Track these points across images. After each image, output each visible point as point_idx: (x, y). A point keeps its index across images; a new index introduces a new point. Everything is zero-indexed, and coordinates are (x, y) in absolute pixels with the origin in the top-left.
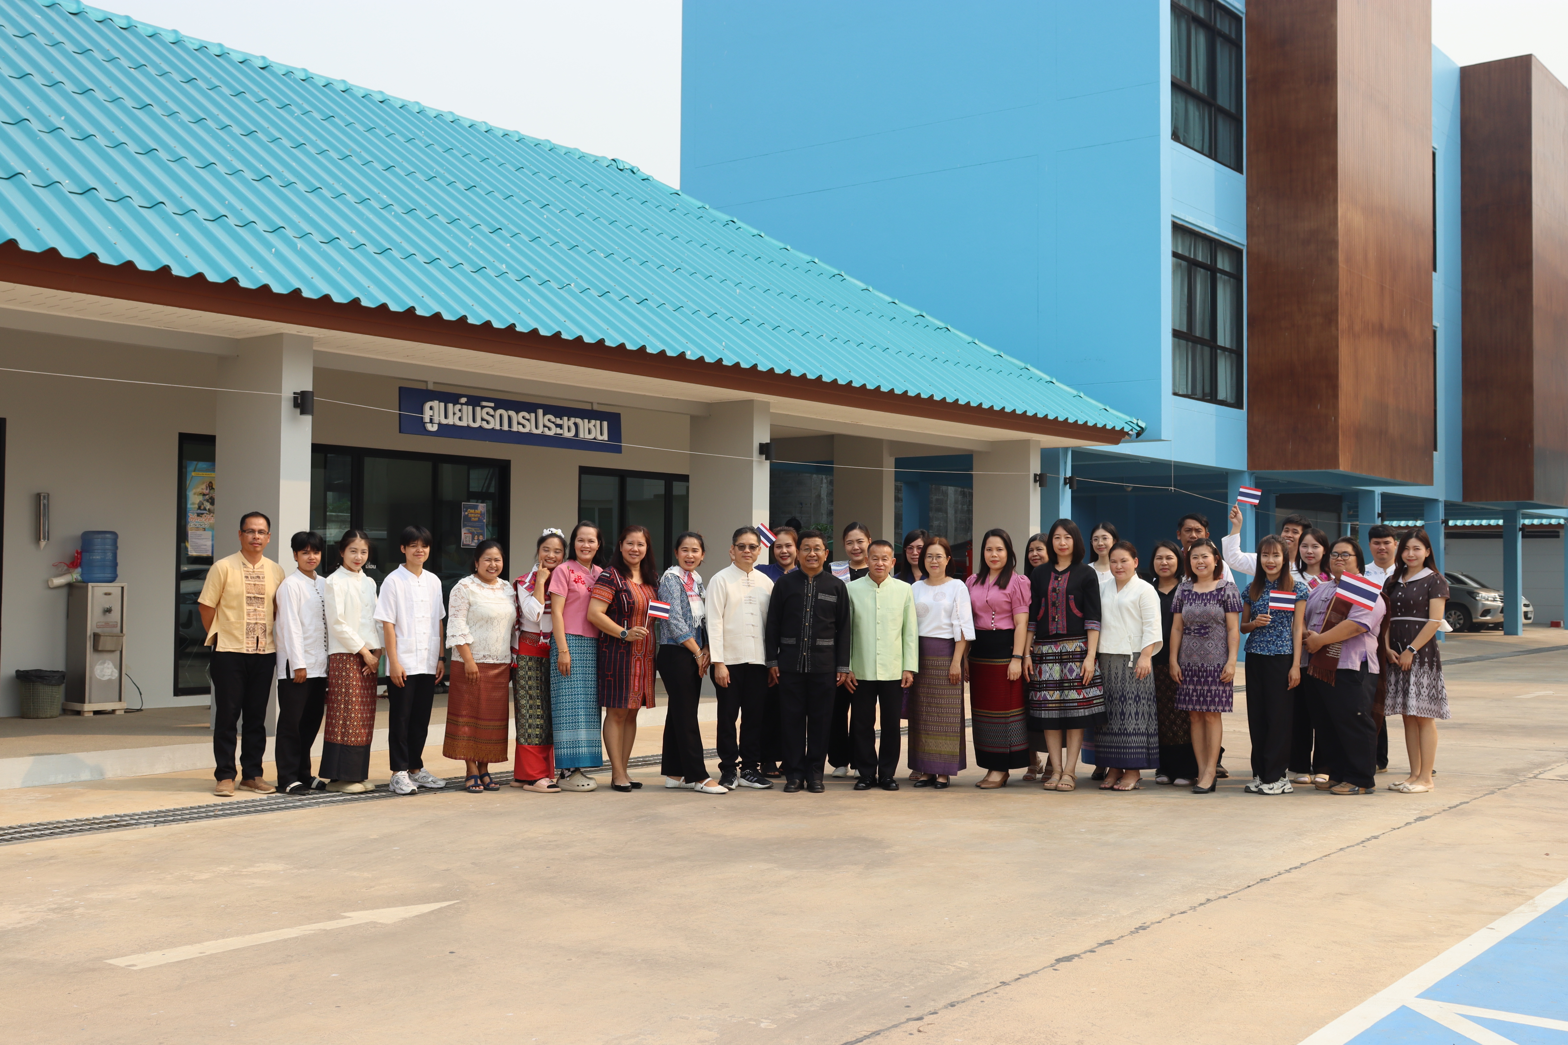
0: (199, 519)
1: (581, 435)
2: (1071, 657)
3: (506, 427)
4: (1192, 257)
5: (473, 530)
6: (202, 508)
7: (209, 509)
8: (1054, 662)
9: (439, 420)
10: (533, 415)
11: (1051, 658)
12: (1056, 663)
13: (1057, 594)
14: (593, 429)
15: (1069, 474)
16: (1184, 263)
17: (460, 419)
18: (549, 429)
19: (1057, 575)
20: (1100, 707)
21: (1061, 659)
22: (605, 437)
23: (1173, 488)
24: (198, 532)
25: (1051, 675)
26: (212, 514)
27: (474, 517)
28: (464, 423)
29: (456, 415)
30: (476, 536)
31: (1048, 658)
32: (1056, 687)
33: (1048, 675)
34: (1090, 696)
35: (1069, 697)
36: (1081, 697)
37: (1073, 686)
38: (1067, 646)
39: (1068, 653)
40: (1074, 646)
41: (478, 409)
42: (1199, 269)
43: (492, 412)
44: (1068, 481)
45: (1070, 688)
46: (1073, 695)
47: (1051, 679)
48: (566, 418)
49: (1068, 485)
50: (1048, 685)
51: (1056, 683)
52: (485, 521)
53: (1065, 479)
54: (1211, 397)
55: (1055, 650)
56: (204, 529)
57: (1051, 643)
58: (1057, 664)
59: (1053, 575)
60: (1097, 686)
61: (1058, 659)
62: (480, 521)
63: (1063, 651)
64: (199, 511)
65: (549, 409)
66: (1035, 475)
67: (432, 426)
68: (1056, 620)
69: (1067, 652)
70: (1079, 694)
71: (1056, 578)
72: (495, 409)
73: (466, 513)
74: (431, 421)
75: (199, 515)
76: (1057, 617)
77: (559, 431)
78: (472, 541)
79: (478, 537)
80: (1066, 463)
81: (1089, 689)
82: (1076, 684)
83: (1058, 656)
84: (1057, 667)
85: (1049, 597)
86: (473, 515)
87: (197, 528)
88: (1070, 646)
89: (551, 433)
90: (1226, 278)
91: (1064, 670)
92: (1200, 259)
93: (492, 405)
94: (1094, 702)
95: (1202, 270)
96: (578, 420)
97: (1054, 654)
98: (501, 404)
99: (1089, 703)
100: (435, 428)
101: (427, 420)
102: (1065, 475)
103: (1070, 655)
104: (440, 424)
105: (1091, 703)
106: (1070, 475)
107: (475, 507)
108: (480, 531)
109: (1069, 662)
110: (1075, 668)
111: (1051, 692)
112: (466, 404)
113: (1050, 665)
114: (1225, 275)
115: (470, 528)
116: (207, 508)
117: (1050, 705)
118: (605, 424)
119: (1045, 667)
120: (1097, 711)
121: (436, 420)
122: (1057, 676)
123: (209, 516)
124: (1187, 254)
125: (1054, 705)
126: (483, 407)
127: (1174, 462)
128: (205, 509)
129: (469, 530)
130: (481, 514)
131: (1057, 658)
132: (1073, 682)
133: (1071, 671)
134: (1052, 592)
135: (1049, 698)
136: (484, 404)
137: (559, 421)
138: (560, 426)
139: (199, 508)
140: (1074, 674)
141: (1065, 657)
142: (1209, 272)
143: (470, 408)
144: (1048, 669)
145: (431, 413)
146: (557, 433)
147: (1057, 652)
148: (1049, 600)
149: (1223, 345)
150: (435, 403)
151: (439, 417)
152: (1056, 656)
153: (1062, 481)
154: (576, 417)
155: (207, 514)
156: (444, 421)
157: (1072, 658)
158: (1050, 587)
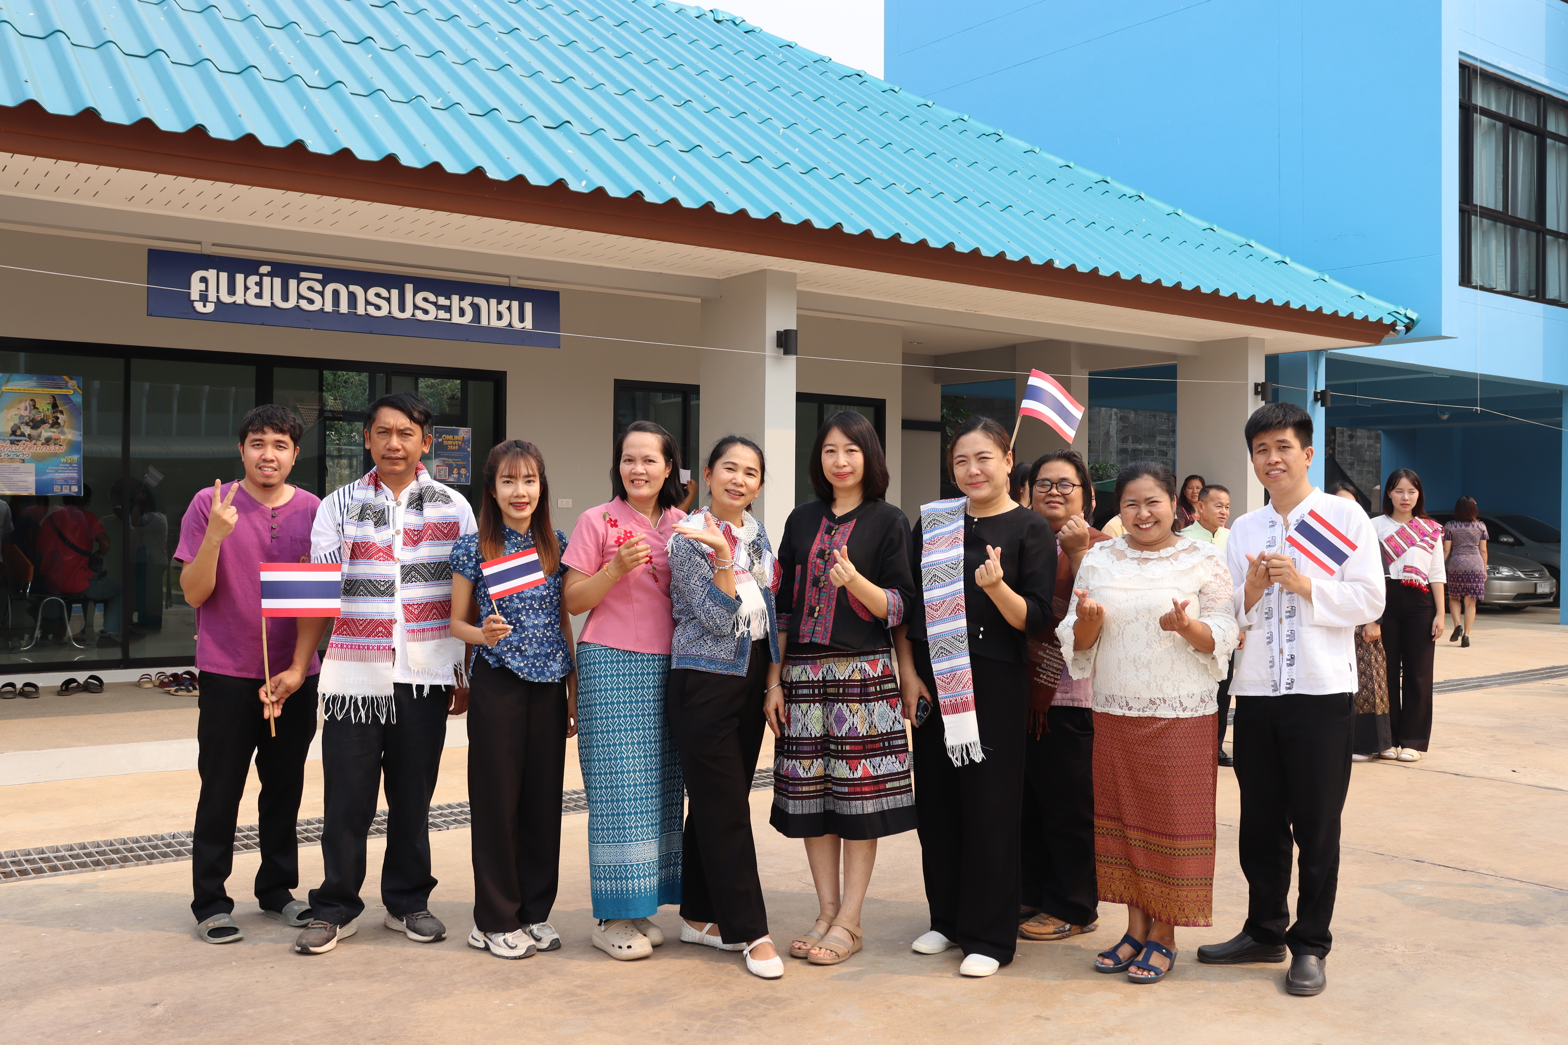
0: (14, 447)
1: (484, 322)
2: (841, 690)
3: (344, 308)
4: (1511, 116)
5: (451, 461)
6: (18, 433)
7: (29, 435)
8: (811, 700)
9: (218, 297)
10: (395, 293)
11: (805, 691)
12: (814, 702)
13: (826, 562)
14: (506, 313)
15: (1321, 387)
16: (1499, 125)
17: (259, 295)
18: (426, 312)
19: (832, 524)
20: (898, 797)
21: (825, 693)
22: (528, 324)
23: (1479, 408)
24: (14, 465)
25: (805, 727)
26: (34, 441)
27: (453, 445)
28: (265, 302)
29: (249, 291)
30: (456, 469)
31: (800, 692)
32: (816, 751)
33: (800, 726)
34: (879, 773)
35: (836, 774)
36: (859, 774)
37: (842, 751)
38: (835, 669)
39: (837, 683)
40: (850, 668)
41: (293, 283)
42: (1520, 132)
43: (318, 287)
44: (1319, 397)
45: (840, 755)
46: (841, 770)
47: (805, 735)
48: (455, 298)
49: (1319, 403)
50: (801, 748)
51: (816, 744)
52: (470, 450)
53: (1316, 394)
54: (1538, 294)
55: (812, 676)
56: (23, 461)
57: (805, 661)
58: (817, 704)
59: (825, 522)
60: (895, 753)
61: (819, 695)
62: (460, 449)
63: (828, 678)
64: (13, 438)
65: (421, 284)
66: (1256, 385)
67: (205, 306)
68: (816, 615)
69: (835, 681)
70: (853, 769)
71: (829, 531)
72: (324, 283)
73: (440, 440)
74: (204, 298)
75: (12, 442)
76: (817, 609)
77: (442, 315)
78: (449, 475)
79: (459, 470)
80: (1316, 373)
81: (878, 759)
82: (848, 748)
83: (819, 688)
84: (816, 711)
85: (809, 565)
86: (450, 442)
87: (11, 459)
88: (842, 668)
89: (430, 317)
90: (1562, 145)
91: (829, 716)
92: (1523, 120)
93: (320, 276)
94: (888, 785)
95: (1526, 134)
96: (480, 301)
97: (810, 684)
98: (330, 275)
99: (876, 788)
100: (210, 308)
101: (195, 296)
102: (1316, 389)
103: (838, 687)
104: (219, 302)
105: (881, 787)
106: (1324, 389)
107: (455, 433)
108: (462, 463)
109: (838, 701)
110: (847, 714)
111: (806, 763)
112: (270, 274)
113: (804, 706)
114: (1560, 141)
115: (445, 459)
116: (26, 434)
117: (805, 789)
118: (528, 306)
119: (796, 711)
120: (892, 806)
121: (212, 296)
122: (816, 730)
123: (29, 444)
124: (1503, 112)
125: (812, 788)
126: (300, 281)
127: (1481, 375)
128: (23, 435)
129: (444, 461)
130: (463, 441)
131: (816, 691)
132: (842, 744)
133: (840, 720)
134: (817, 557)
135: (802, 773)
136: (303, 275)
137: (442, 301)
138: (448, 309)
139: (14, 433)
140: (846, 727)
141: (831, 690)
142: (1535, 137)
143: (277, 281)
144: (799, 714)
145: (202, 286)
146: (439, 317)
147: (815, 679)
148: (809, 571)
149: (1555, 229)
150: (211, 274)
151: (218, 292)
152: (813, 688)
153: (1310, 397)
154: (473, 295)
155: (26, 441)
156: (226, 299)
157: (844, 694)
158: (815, 548)
